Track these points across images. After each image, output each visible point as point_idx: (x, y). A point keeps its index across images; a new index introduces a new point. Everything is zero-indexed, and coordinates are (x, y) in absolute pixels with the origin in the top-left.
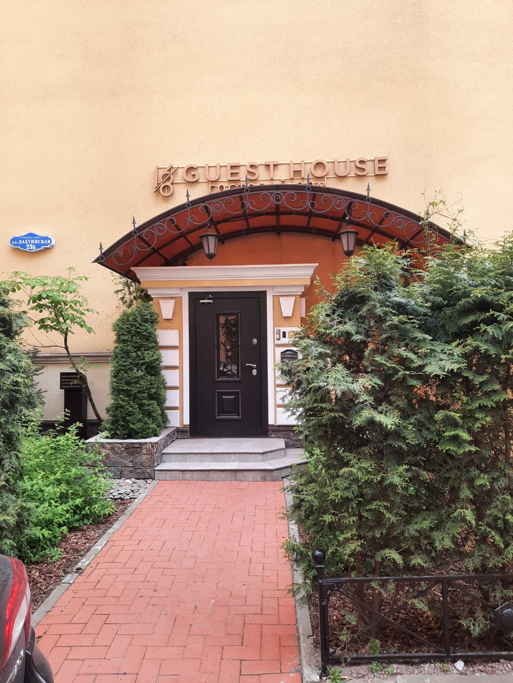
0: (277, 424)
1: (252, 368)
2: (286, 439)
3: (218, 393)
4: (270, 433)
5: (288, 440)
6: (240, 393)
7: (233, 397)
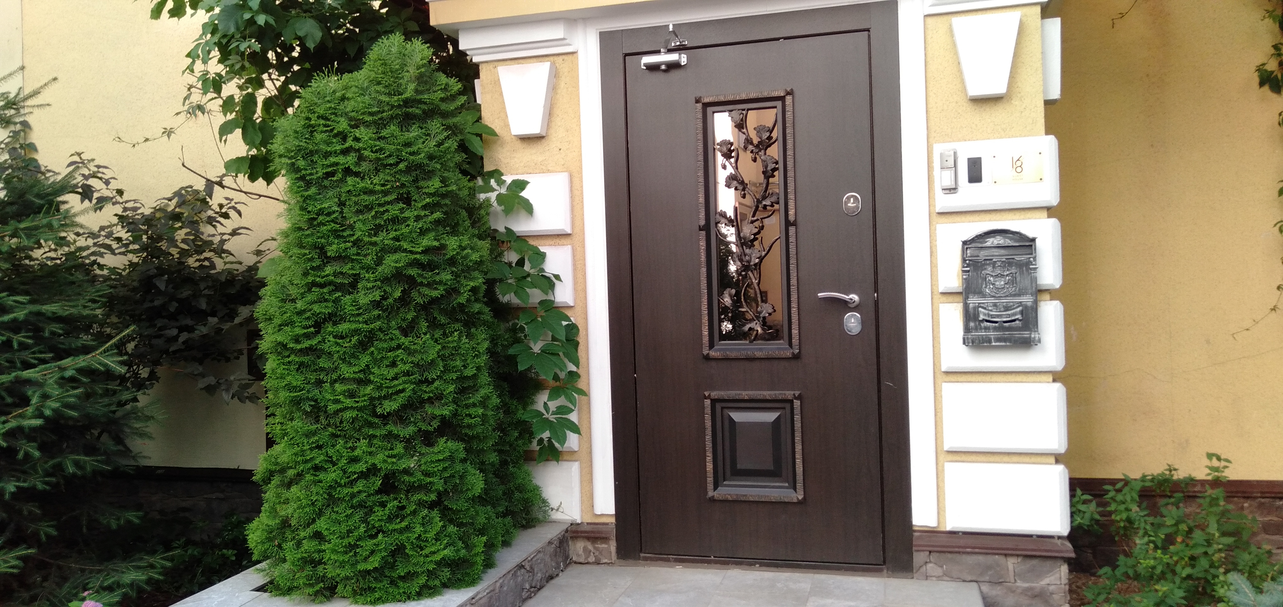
0: (948, 528)
1: (845, 306)
2: (985, 588)
3: (714, 401)
4: (919, 558)
5: (995, 592)
6: (797, 403)
7: (770, 417)
